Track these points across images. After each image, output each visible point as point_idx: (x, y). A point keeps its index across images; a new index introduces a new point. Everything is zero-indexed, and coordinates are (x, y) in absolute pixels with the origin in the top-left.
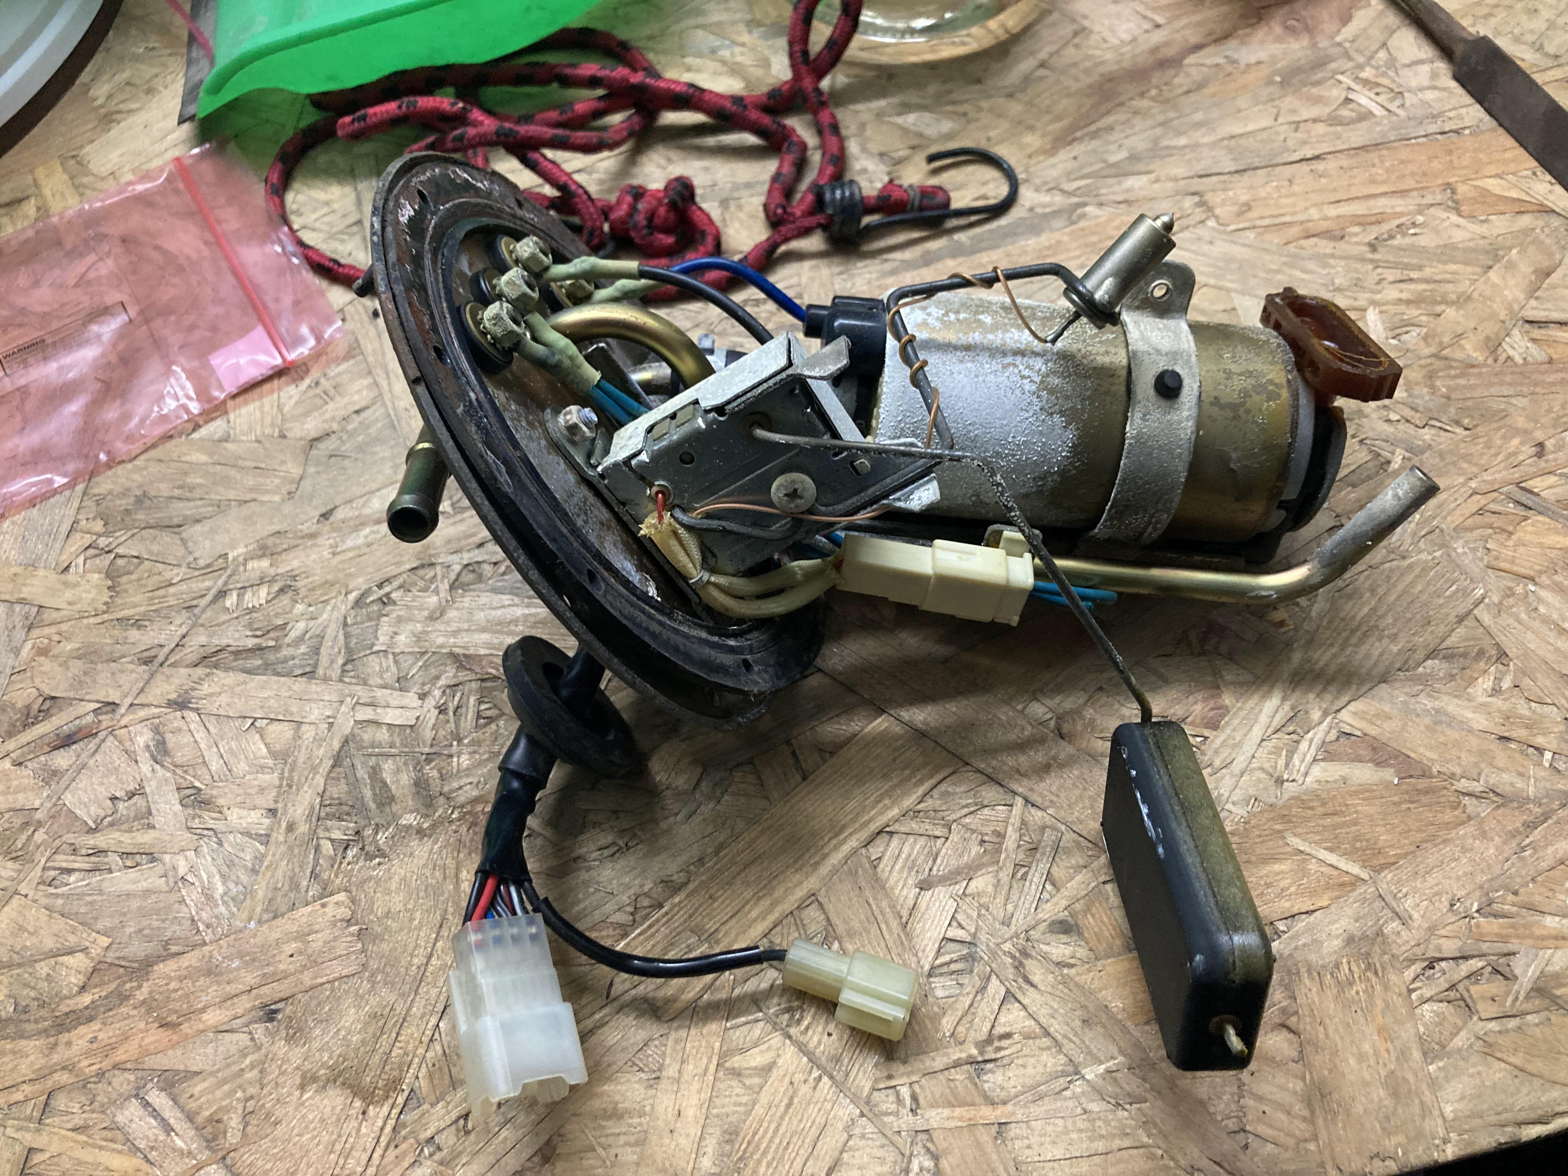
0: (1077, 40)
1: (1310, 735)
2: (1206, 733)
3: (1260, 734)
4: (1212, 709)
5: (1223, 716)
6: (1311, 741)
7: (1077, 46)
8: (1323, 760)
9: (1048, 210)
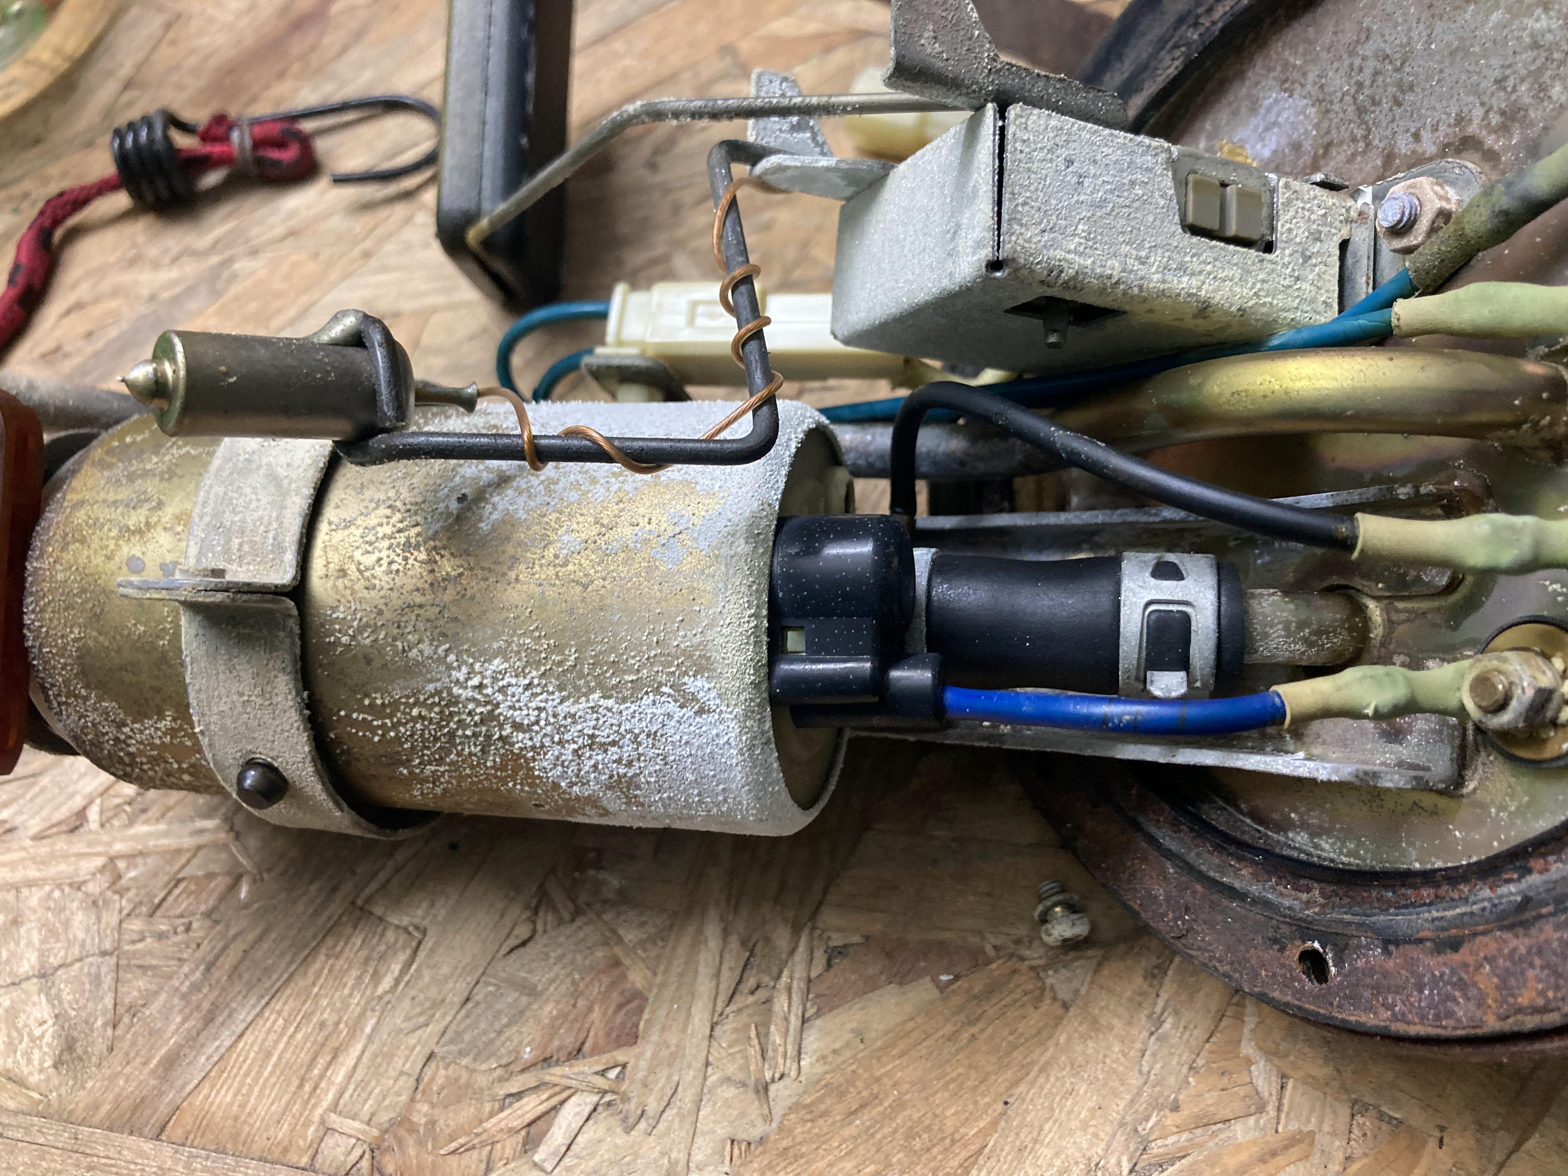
0: (171, 35)
1: (785, 979)
2: (620, 1056)
3: (707, 1015)
4: (620, 1007)
5: (640, 1011)
6: (789, 989)
7: (173, 43)
8: (818, 1014)
9: (177, 290)
